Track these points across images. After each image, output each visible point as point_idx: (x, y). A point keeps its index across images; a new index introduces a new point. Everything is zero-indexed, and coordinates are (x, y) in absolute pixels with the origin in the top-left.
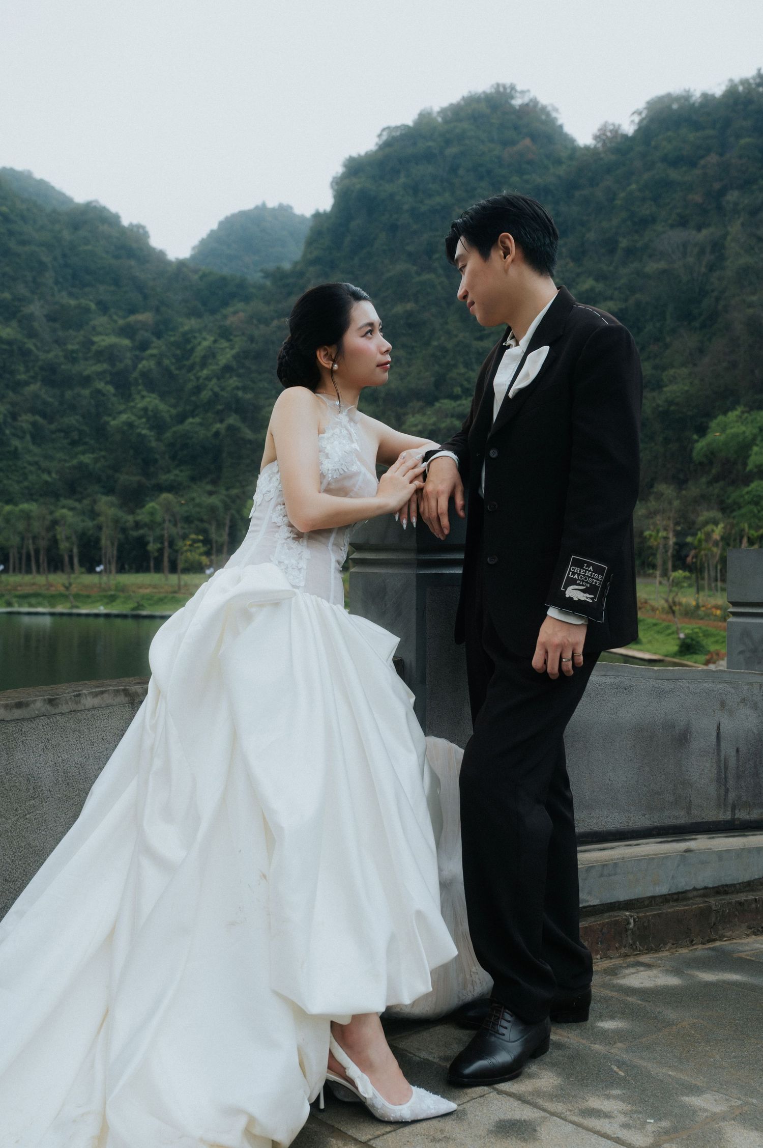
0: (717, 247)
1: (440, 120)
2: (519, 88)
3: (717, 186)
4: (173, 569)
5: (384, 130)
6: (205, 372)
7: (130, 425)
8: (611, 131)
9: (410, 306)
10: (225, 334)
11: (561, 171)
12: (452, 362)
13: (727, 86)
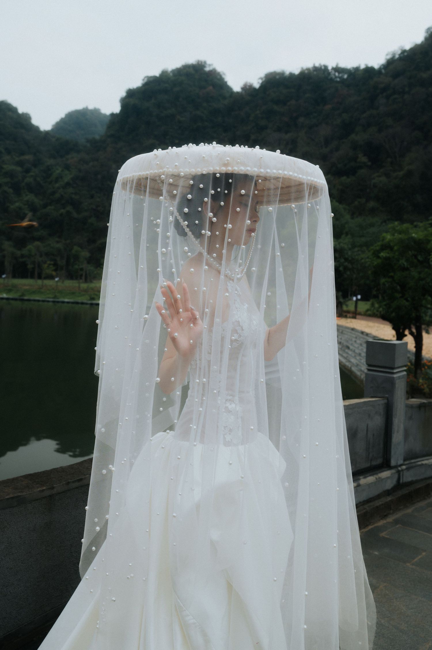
1: (171, 74)
2: (208, 63)
3: (295, 115)
4: (40, 277)
5: (145, 77)
6: (57, 185)
7: (20, 208)
8: (249, 86)
10: (67, 167)
11: (226, 102)
13: (300, 70)
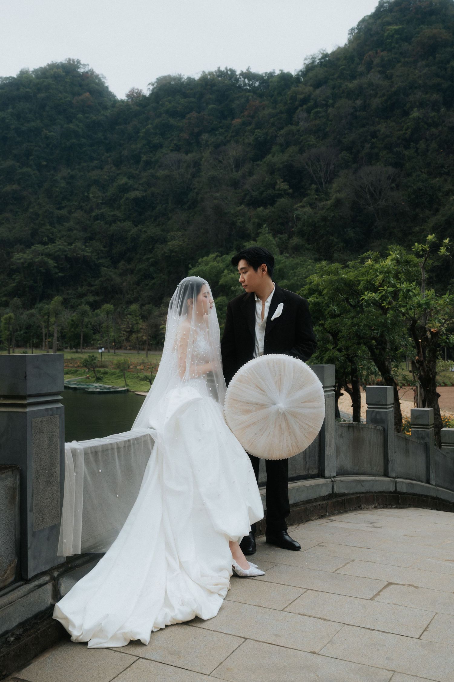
0: (197, 164)
1: (34, 76)
2: (82, 62)
3: (196, 130)
8: (137, 93)
9: (15, 187)
11: (108, 113)
12: (42, 222)
13: (201, 75)
